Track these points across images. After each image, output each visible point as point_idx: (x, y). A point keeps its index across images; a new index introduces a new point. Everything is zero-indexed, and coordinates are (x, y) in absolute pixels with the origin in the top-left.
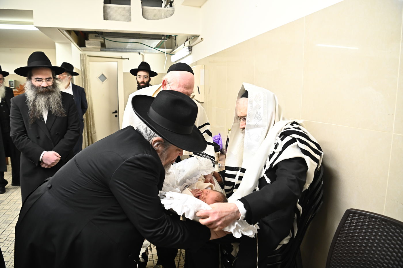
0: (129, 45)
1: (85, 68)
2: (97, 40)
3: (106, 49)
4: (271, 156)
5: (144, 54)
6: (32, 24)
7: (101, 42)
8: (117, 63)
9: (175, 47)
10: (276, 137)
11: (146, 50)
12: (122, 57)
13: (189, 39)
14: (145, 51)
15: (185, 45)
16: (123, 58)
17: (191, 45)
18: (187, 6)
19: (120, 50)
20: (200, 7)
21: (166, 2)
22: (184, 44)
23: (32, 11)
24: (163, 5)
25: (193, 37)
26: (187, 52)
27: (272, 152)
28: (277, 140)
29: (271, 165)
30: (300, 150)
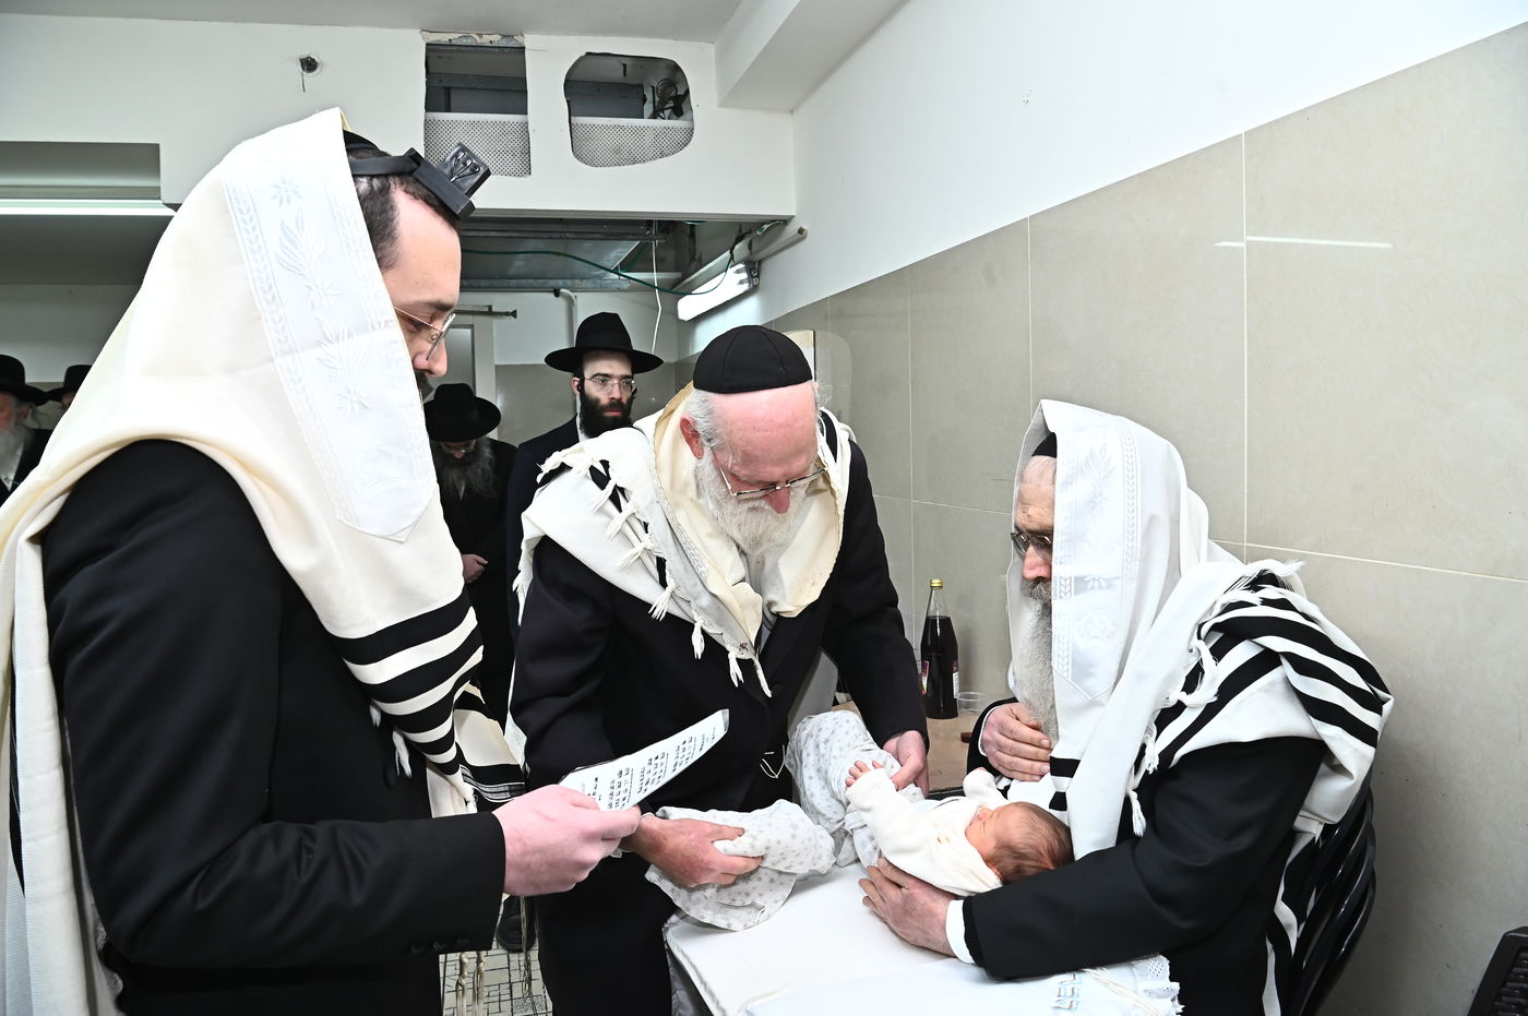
0: (519, 264)
5: (572, 295)
6: (154, 194)
8: (469, 331)
9: (689, 265)
10: (1191, 639)
11: (582, 279)
12: (490, 307)
13: (750, 233)
14: (578, 282)
15: (732, 258)
16: (494, 309)
17: (759, 256)
19: (484, 283)
20: (792, 112)
21: (657, 99)
22: (727, 254)
23: (155, 148)
24: (648, 108)
25: (764, 224)
26: (741, 282)
27: (1172, 702)
28: (1195, 650)
29: (1166, 755)
30: (1297, 701)
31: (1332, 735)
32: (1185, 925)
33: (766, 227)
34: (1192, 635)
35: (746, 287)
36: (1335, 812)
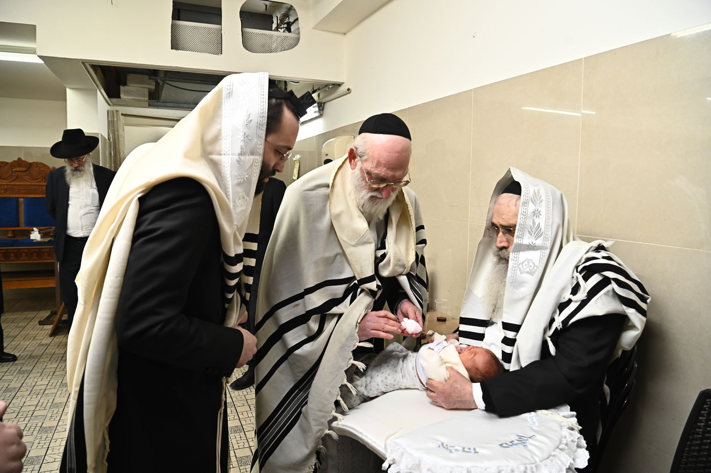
1: (116, 136)
2: (142, 86)
3: (159, 103)
4: (562, 306)
6: (33, 52)
7: (149, 89)
10: (573, 272)
13: (319, 89)
17: (324, 101)
18: (322, 30)
19: (186, 106)
20: (345, 34)
21: (279, 22)
23: (35, 26)
24: (274, 26)
25: (330, 85)
26: (315, 112)
27: (566, 299)
28: (575, 277)
29: (565, 322)
30: (617, 298)
31: (631, 312)
32: (580, 391)
33: (331, 87)
34: (574, 271)
35: (317, 114)
36: (630, 345)
